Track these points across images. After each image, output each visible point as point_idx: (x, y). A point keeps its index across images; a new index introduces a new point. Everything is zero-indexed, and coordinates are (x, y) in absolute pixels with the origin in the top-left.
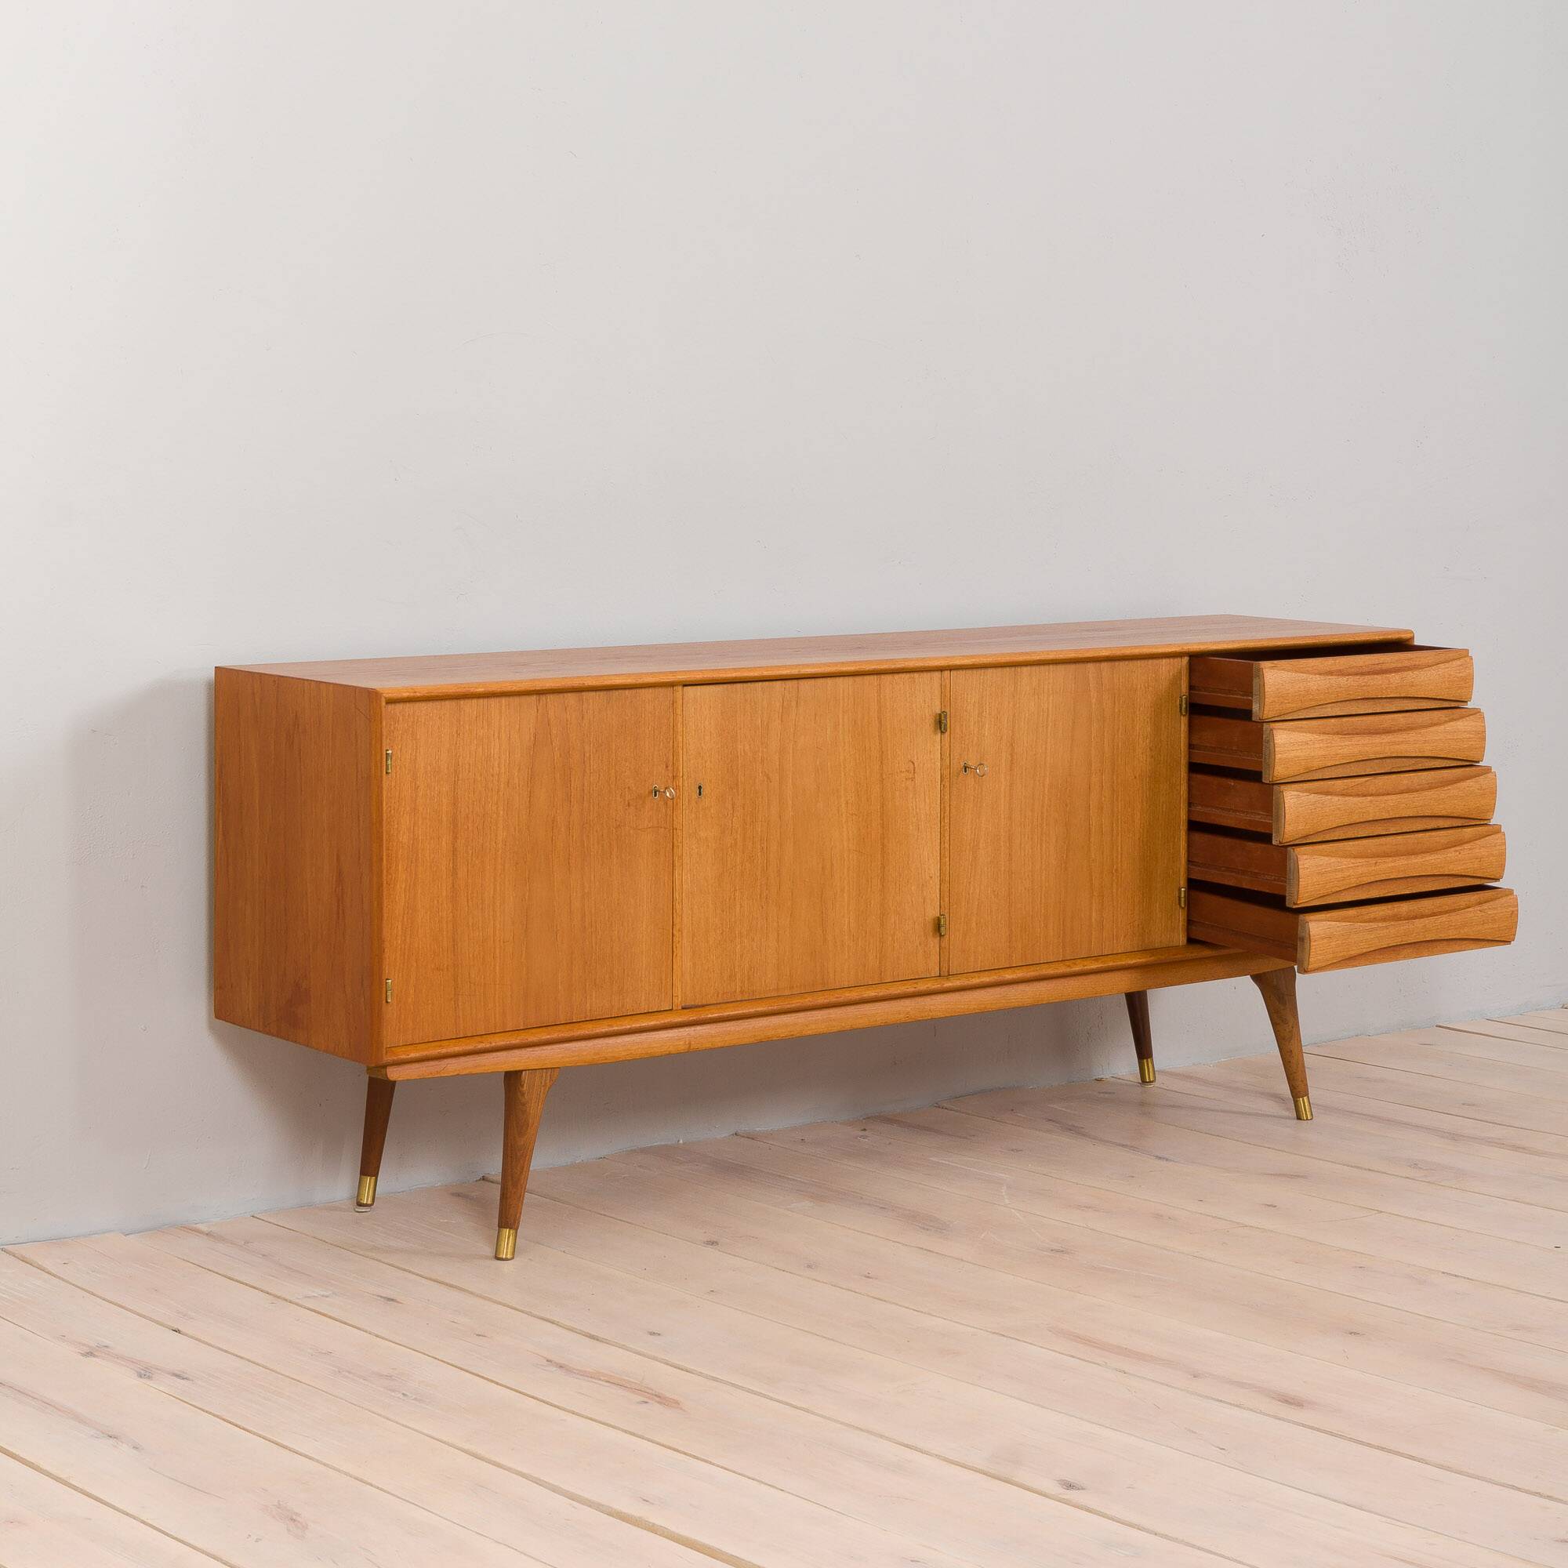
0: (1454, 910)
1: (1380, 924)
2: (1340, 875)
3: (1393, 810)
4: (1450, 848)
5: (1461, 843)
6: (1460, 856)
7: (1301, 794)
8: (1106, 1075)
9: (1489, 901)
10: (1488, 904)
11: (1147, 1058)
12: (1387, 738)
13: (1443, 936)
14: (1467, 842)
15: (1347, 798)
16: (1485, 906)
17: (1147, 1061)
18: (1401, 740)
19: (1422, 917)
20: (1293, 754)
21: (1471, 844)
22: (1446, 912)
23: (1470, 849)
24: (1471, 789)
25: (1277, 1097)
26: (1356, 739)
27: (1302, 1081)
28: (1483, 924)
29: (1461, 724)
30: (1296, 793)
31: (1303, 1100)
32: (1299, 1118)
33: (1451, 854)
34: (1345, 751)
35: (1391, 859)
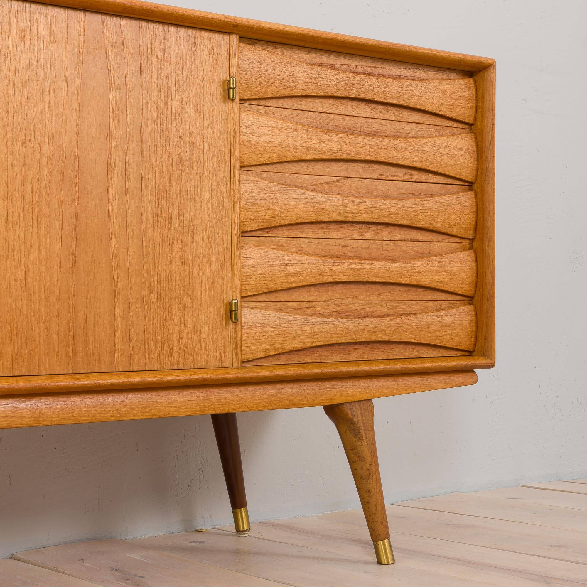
0: (410, 314)
1: (326, 319)
2: (290, 270)
3: (368, 213)
4: (418, 258)
5: (430, 255)
6: (428, 267)
7: (260, 181)
8: (208, 526)
9: (446, 309)
10: (444, 312)
11: (241, 508)
12: (372, 141)
13: (398, 338)
14: (436, 256)
15: (314, 193)
16: (442, 313)
17: (241, 511)
18: (387, 144)
19: (374, 316)
20: (262, 138)
21: (441, 257)
22: (401, 315)
23: (439, 262)
24: (451, 204)
25: (360, 542)
26: (335, 136)
27: (382, 523)
28: (441, 330)
29: (453, 140)
30: (254, 179)
31: (384, 544)
32: (379, 562)
33: (419, 264)
34: (325, 146)
35: (351, 261)
